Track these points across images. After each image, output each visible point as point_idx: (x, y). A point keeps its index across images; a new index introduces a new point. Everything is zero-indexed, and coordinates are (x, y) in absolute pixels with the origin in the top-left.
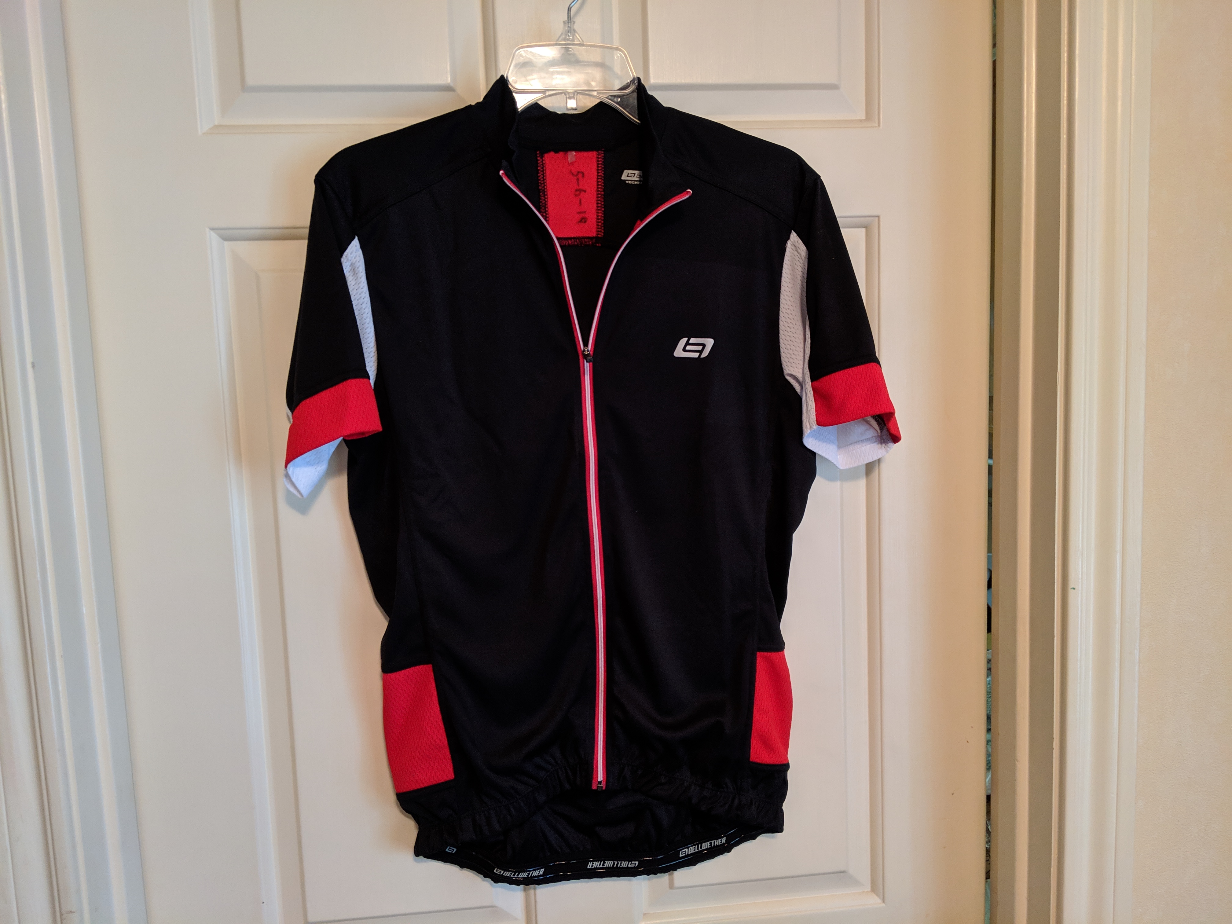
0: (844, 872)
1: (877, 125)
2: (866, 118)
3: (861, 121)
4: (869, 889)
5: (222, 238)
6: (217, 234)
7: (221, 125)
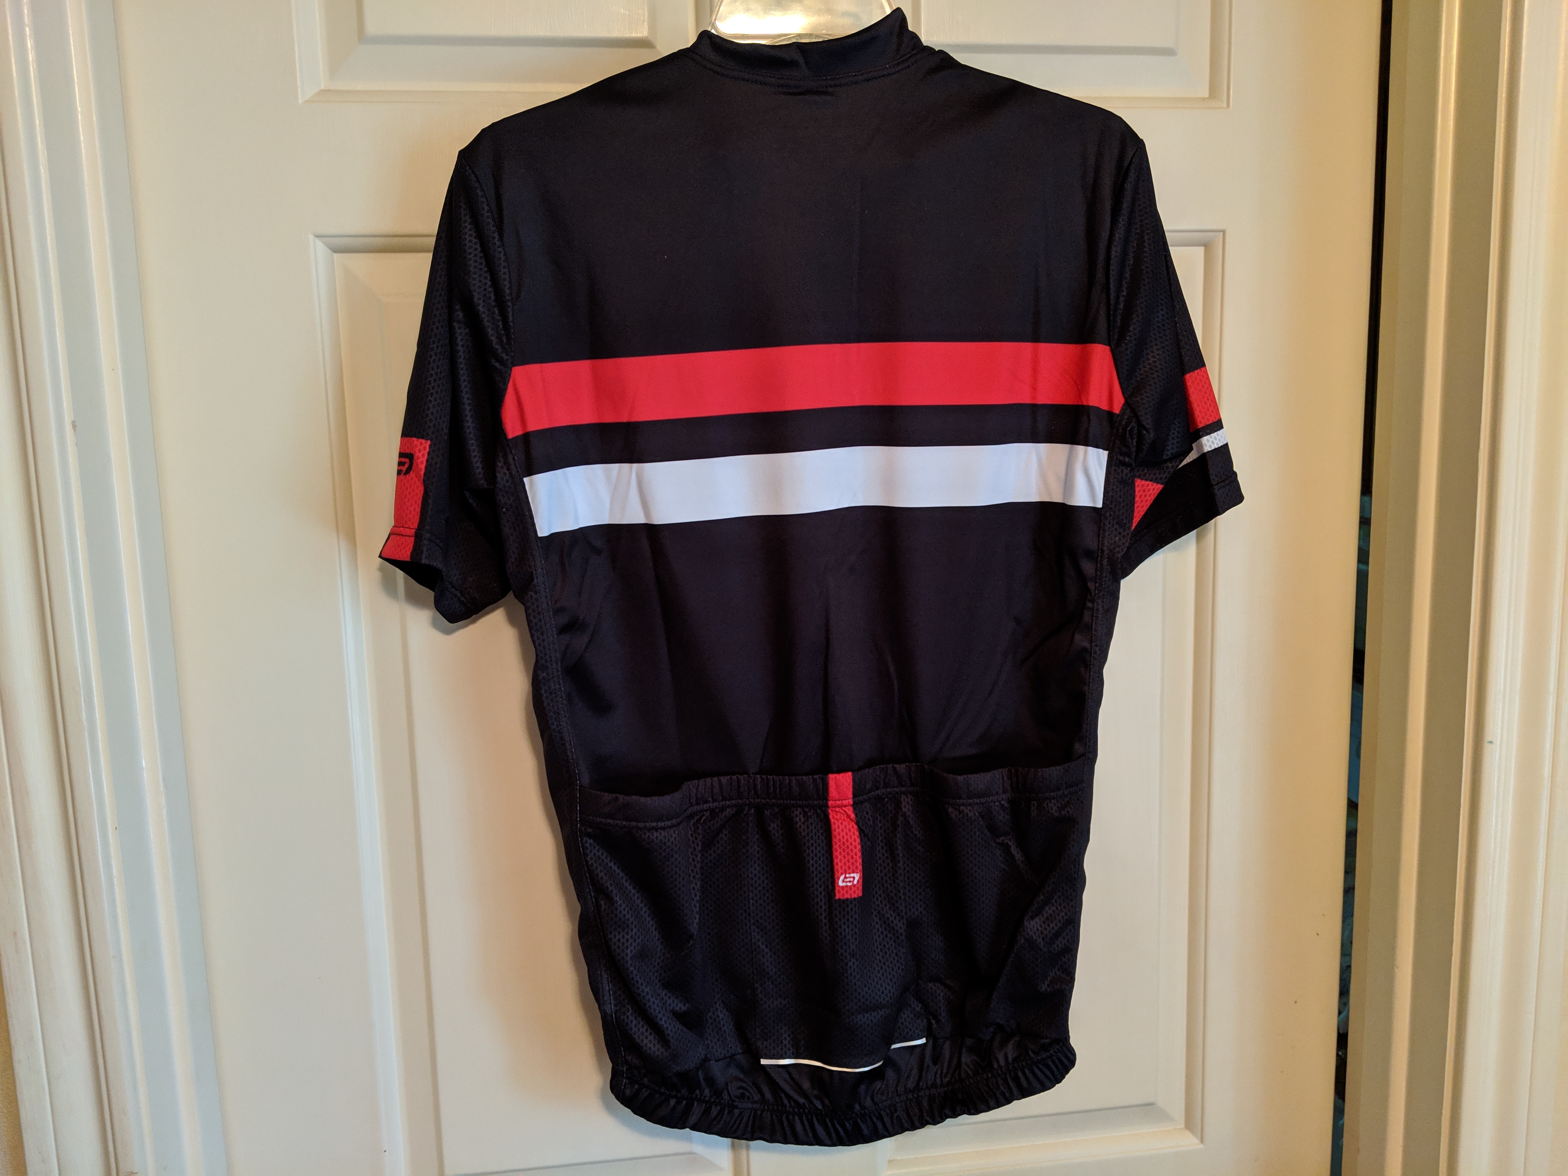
0: (1152, 1104)
1: (1225, 105)
2: (1210, 95)
3: (1204, 99)
4: (1183, 1126)
5: (331, 249)
6: (324, 243)
7: (329, 90)
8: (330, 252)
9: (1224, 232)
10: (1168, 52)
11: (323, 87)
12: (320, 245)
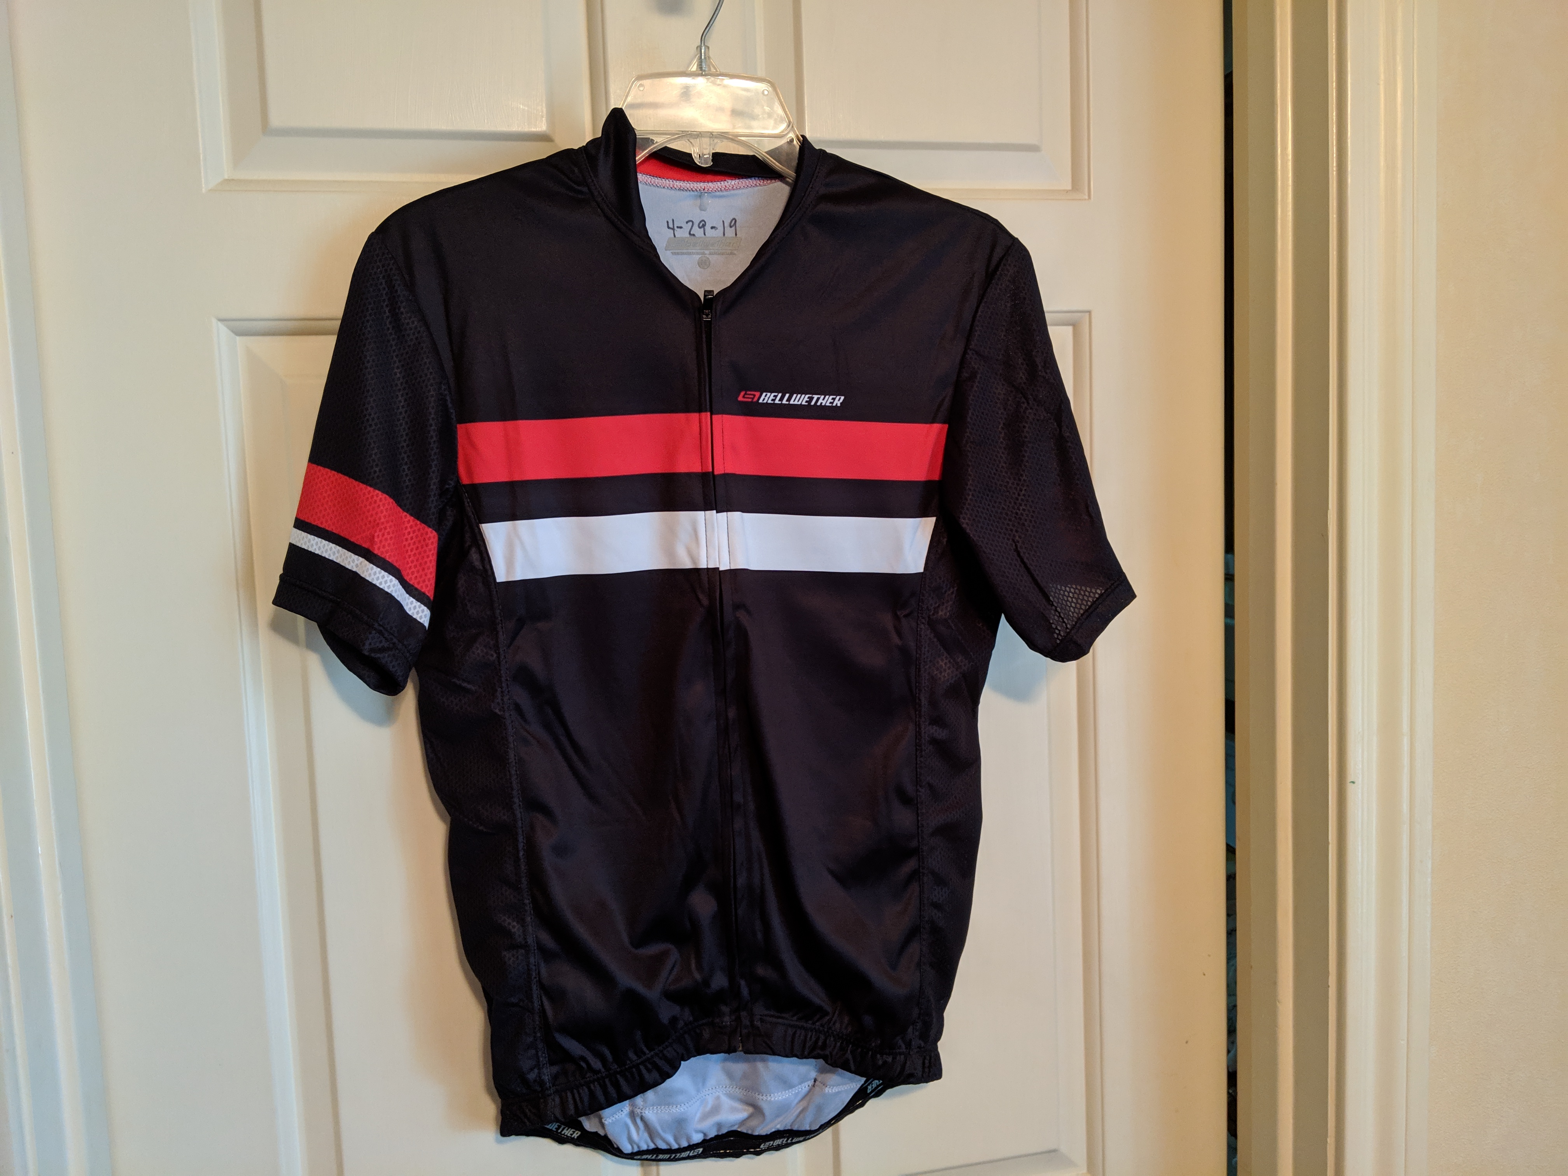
0: (1054, 1151)
1: (1087, 197)
2: (1072, 188)
3: (1067, 191)
4: (1085, 1171)
5: (233, 331)
6: (228, 327)
7: (233, 180)
8: (233, 335)
9: (1089, 312)
10: (1033, 148)
11: (226, 177)
12: (223, 329)
